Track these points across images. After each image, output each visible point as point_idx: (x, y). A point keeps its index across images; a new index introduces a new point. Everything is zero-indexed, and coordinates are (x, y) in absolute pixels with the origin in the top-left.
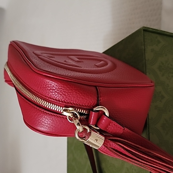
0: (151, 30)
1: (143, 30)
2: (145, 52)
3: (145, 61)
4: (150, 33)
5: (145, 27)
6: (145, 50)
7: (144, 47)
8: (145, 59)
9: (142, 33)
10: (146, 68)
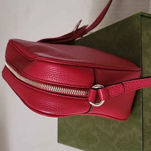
0: (147, 15)
1: (140, 15)
2: (141, 36)
3: (141, 45)
4: (146, 18)
5: (142, 13)
6: (141, 34)
7: (141, 31)
8: (141, 43)
9: (140, 18)
10: (141, 51)
